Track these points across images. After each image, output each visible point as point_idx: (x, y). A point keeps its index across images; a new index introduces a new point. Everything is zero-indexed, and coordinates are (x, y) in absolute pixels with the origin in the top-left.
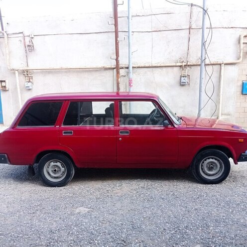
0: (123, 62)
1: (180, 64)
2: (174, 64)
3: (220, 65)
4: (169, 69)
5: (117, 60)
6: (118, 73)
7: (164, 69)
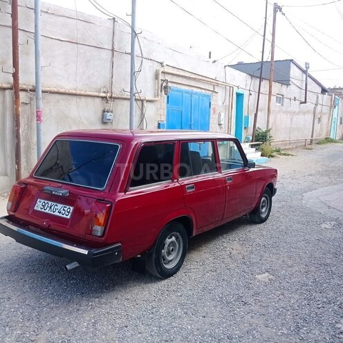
0: (25, 80)
1: (103, 95)
2: (97, 94)
3: (142, 101)
4: (90, 100)
5: (15, 76)
6: (17, 97)
7: (83, 99)
